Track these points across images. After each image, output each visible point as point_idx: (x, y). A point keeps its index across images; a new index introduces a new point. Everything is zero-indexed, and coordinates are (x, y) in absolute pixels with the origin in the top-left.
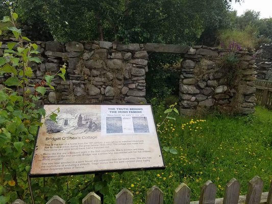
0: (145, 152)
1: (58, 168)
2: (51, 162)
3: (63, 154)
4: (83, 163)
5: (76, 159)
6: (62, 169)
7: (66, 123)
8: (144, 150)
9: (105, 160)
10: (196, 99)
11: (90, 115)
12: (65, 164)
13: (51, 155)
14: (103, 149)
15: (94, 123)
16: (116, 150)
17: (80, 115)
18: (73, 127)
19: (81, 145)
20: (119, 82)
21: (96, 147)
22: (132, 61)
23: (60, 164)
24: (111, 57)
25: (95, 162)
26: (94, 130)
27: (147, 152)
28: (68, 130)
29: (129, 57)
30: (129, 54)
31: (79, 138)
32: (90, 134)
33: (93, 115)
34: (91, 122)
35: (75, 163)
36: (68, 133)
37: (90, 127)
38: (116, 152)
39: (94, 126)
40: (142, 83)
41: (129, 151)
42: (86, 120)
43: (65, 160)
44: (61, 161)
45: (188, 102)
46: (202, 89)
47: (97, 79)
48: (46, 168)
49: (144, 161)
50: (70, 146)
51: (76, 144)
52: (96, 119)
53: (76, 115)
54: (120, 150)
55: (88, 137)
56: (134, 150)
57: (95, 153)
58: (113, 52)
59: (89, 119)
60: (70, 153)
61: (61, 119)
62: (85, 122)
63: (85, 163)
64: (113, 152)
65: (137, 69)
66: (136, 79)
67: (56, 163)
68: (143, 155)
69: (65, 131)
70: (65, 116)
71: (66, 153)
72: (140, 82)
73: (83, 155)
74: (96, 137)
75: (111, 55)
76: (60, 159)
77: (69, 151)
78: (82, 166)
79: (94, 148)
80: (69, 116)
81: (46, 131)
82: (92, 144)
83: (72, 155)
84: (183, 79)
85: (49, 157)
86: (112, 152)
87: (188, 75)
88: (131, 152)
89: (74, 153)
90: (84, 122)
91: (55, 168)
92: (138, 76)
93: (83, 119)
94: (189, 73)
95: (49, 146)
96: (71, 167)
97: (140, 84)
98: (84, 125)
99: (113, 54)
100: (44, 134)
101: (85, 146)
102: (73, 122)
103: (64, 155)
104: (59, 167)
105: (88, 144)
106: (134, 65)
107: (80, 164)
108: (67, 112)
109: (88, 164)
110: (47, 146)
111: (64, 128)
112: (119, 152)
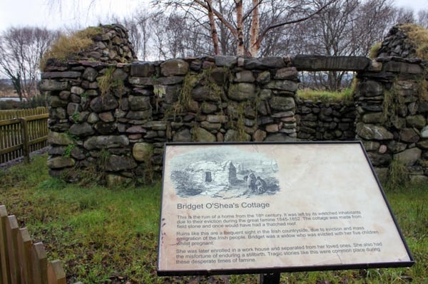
0: (368, 232)
1: (206, 259)
2: (193, 248)
3: (212, 233)
4: (251, 252)
5: (237, 244)
6: (214, 261)
7: (208, 178)
8: (366, 230)
9: (292, 248)
10: (388, 149)
11: (249, 164)
12: (219, 253)
13: (191, 236)
14: (284, 228)
15: (259, 178)
16: (309, 229)
17: (231, 164)
18: (222, 185)
19: (243, 219)
20: (249, 123)
21: (270, 222)
22: (271, 85)
23: (210, 253)
24: (236, 80)
25: (275, 251)
26: (261, 193)
27: (371, 232)
28: (215, 190)
29: (266, 79)
30: (266, 74)
31: (237, 206)
32: (256, 199)
33: (254, 164)
34: (253, 177)
35: (237, 253)
36: (215, 196)
37: (253, 186)
38: (311, 233)
39: (260, 184)
40: (291, 122)
41: (337, 232)
42: (243, 173)
43: (217, 244)
44: (210, 247)
45: (375, 155)
46: (398, 131)
47: (211, 118)
48: (185, 259)
49: (368, 250)
50: (222, 219)
51: (233, 216)
52: (261, 171)
53: (223, 164)
54: (317, 230)
55: (253, 205)
56: (345, 229)
57: (270, 234)
58: (238, 71)
59: (248, 171)
60: (225, 233)
61: (198, 171)
62: (243, 176)
63: (254, 252)
64: (305, 233)
65: (281, 98)
66: (278, 115)
67: (202, 251)
68: (364, 239)
69: (209, 193)
70: (204, 166)
71: (217, 233)
72: (287, 120)
73: (250, 237)
74: (267, 205)
75: (235, 76)
76: (207, 244)
77: (222, 230)
78: (250, 258)
79: (268, 224)
80: (211, 166)
81: (175, 191)
82: (263, 218)
83: (228, 236)
84: (362, 114)
85: (187, 239)
86: (303, 233)
87: (372, 107)
88: (341, 233)
89: (232, 233)
90: (240, 177)
91: (200, 259)
92: (282, 111)
93: (237, 171)
94: (373, 104)
95: (186, 220)
96: (231, 259)
97: (286, 125)
98: (241, 181)
99: (239, 76)
100: (172, 196)
101: (249, 221)
102: (221, 177)
103: (213, 236)
104: (209, 259)
105: (255, 218)
106: (276, 92)
107: (245, 253)
108: (207, 158)
109: (262, 254)
110: (182, 220)
111: (206, 186)
112: (316, 233)
